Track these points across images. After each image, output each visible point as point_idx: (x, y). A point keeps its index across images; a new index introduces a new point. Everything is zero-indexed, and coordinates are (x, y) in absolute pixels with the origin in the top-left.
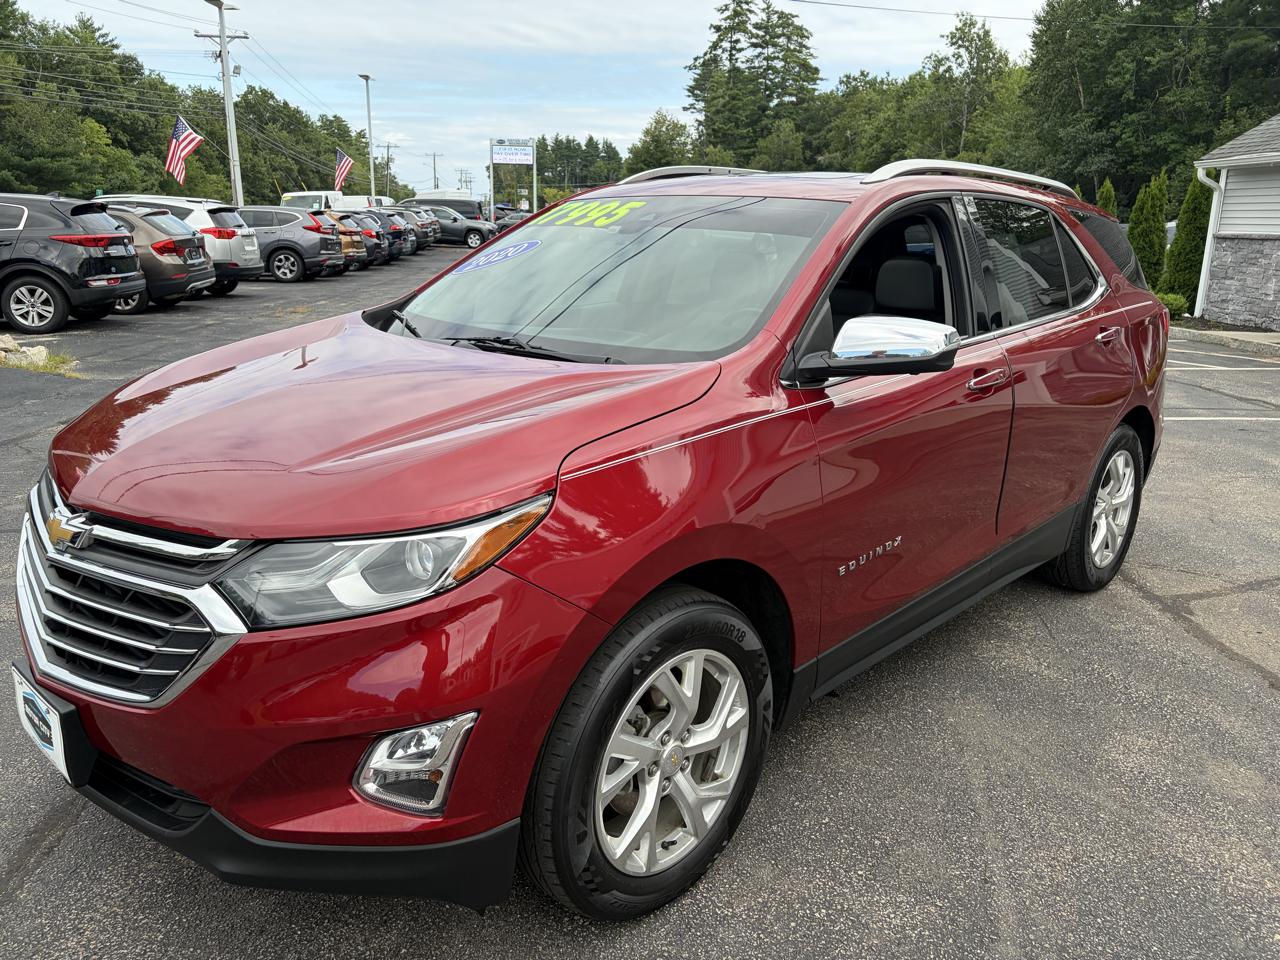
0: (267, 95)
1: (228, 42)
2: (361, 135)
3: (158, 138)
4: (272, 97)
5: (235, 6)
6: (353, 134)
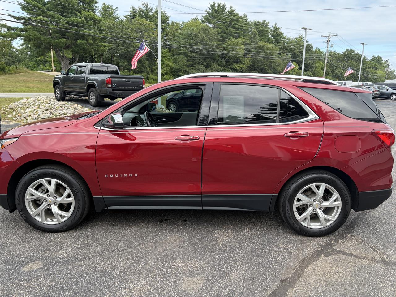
0: (352, 51)
1: (331, 38)
2: (386, 61)
3: (313, 67)
4: (354, 52)
5: (311, 29)
6: (383, 61)
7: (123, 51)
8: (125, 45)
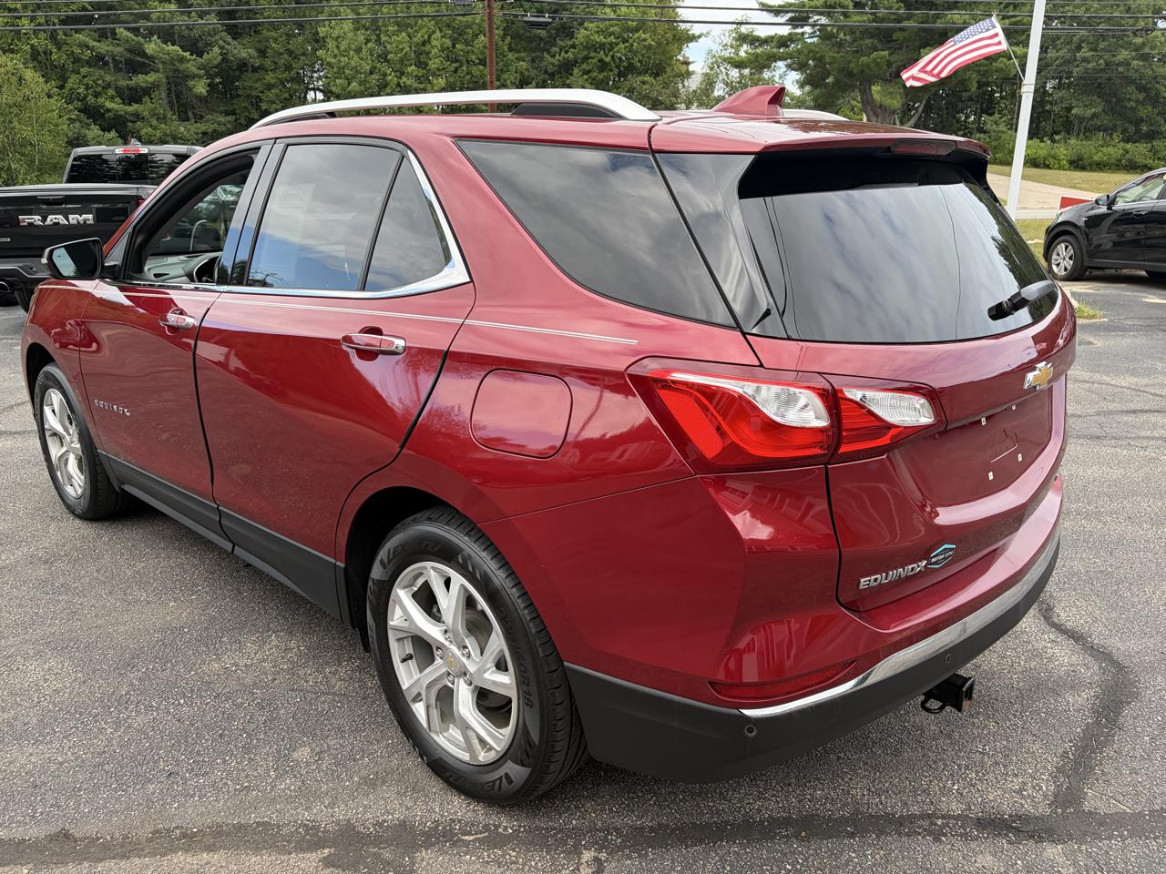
7: (1090, 66)
8: (1102, 45)
